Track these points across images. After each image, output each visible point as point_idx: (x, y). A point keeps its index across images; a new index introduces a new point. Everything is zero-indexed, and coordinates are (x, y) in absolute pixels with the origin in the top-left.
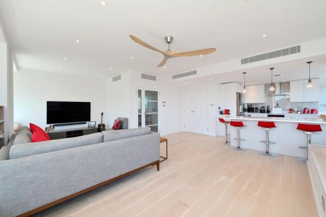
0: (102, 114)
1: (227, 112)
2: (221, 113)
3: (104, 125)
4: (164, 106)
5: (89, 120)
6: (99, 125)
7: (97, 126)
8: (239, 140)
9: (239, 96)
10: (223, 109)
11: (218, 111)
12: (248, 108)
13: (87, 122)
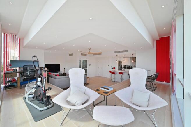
0: (64, 69)
1: (114, 68)
2: (112, 69)
3: (65, 73)
4: (90, 66)
5: (59, 71)
6: (63, 73)
7: (62, 74)
8: (114, 78)
9: (120, 62)
10: (113, 67)
11: (111, 68)
12: (124, 67)
13: (59, 72)
